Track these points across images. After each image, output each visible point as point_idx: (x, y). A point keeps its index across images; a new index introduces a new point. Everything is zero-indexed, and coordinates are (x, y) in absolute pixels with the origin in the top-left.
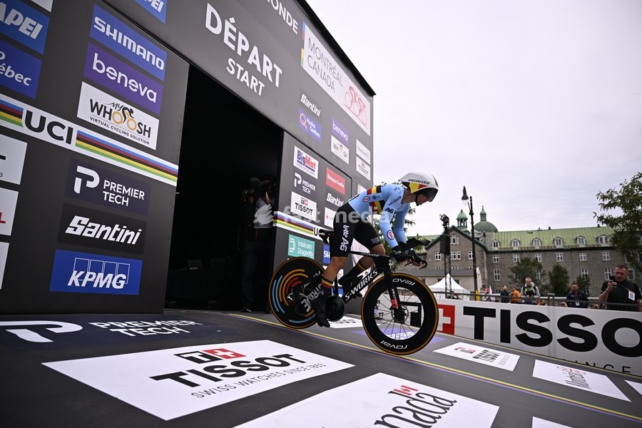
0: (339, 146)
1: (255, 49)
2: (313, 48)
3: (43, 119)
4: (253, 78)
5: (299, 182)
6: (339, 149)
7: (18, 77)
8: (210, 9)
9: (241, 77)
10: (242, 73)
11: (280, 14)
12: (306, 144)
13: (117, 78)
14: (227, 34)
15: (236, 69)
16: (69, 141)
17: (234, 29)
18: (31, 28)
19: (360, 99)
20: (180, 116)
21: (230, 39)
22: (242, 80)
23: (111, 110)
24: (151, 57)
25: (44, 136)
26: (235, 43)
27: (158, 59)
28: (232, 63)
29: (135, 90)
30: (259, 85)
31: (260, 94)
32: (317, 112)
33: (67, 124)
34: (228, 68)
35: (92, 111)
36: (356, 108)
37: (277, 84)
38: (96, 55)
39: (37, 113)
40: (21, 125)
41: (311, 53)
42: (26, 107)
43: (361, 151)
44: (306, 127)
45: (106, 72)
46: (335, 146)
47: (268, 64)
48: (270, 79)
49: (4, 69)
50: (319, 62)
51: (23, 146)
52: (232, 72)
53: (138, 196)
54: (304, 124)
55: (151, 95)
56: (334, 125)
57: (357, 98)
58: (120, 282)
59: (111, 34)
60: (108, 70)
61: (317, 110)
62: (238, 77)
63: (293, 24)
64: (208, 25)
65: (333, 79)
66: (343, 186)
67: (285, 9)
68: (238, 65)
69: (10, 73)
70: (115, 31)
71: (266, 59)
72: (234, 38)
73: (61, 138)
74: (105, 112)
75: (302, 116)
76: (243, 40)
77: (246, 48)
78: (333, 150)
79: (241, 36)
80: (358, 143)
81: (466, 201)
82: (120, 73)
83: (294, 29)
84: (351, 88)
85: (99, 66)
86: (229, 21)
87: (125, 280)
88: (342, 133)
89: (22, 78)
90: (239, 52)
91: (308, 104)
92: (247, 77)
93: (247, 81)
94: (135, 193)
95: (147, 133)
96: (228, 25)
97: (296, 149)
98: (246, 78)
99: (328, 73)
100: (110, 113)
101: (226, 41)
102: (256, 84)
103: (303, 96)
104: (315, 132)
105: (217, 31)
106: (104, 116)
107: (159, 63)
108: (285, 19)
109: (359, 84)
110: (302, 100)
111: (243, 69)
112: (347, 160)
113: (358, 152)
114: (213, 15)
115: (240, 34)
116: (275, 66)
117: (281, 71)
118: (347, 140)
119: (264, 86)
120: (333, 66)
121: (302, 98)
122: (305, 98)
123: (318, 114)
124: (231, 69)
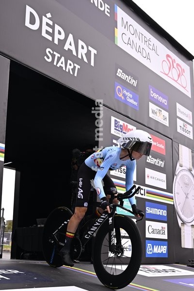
0: (158, 111)
1: (71, 38)
2: (126, 25)
4: (69, 62)
6: (158, 114)
8: (29, 10)
9: (57, 63)
10: (59, 59)
11: (92, 1)
12: (123, 113)
14: (45, 28)
15: (53, 56)
17: (51, 23)
19: (178, 65)
20: (4, 103)
21: (47, 32)
22: (58, 66)
26: (52, 35)
28: (49, 52)
30: (75, 67)
31: (76, 75)
32: (134, 82)
34: (45, 57)
36: (174, 73)
37: (92, 64)
41: (125, 31)
43: (182, 113)
44: (123, 98)
46: (153, 112)
47: (83, 48)
48: (85, 60)
50: (133, 38)
52: (50, 60)
54: (121, 95)
56: (151, 92)
57: (175, 65)
61: (133, 81)
62: (55, 64)
63: (106, 8)
64: (27, 24)
65: (148, 51)
66: (163, 147)
68: (55, 53)
71: (81, 43)
72: (50, 30)
75: (119, 88)
76: (59, 31)
77: (62, 37)
78: (151, 115)
79: (57, 28)
80: (178, 106)
83: (106, 13)
84: (168, 56)
86: (46, 17)
88: (160, 99)
90: (56, 42)
91: (124, 77)
92: (64, 63)
93: (63, 66)
96: (45, 20)
97: (113, 119)
98: (62, 63)
99: (143, 45)
101: (44, 34)
102: (72, 67)
103: (119, 70)
104: (132, 101)
105: (35, 27)
108: (96, 5)
109: (176, 50)
110: (118, 74)
111: (59, 56)
112: (167, 123)
113: (178, 114)
114: (31, 14)
115: (56, 26)
116: (90, 48)
117: (95, 52)
118: (166, 104)
119: (79, 67)
120: (148, 39)
121: (118, 72)
122: (121, 71)
123: (135, 85)
124: (48, 58)
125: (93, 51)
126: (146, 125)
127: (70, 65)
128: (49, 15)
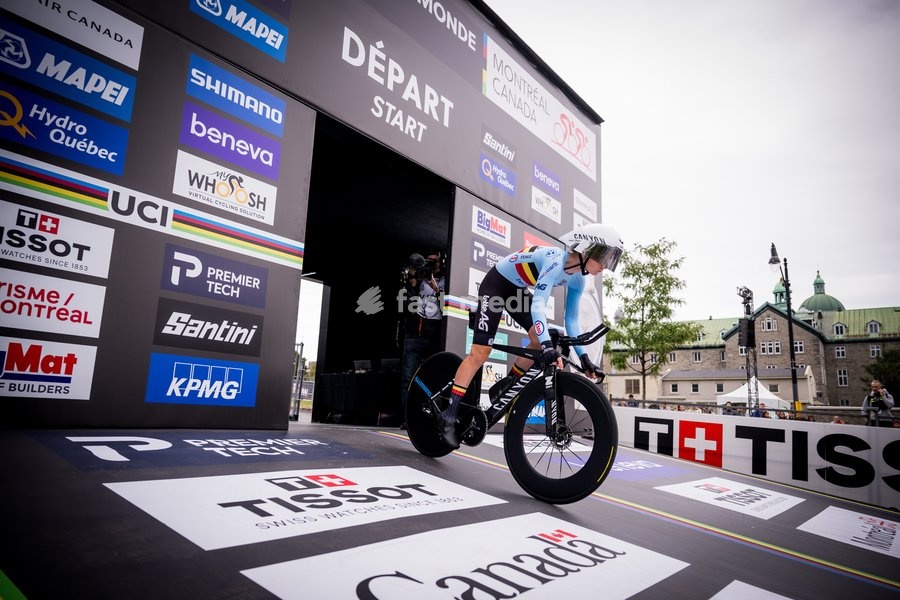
0: (545, 201)
1: (413, 80)
2: (501, 66)
3: (132, 200)
4: (410, 118)
5: (482, 254)
6: (545, 205)
7: (102, 153)
10: (394, 113)
11: (448, 26)
12: (491, 201)
13: (221, 141)
14: (373, 64)
15: (385, 109)
16: (163, 223)
17: (383, 56)
18: (115, 93)
19: (578, 130)
20: (306, 179)
23: (215, 180)
24: (265, 109)
25: (134, 219)
27: (274, 111)
29: (245, 153)
30: (418, 127)
32: (510, 155)
33: (161, 202)
35: (191, 184)
36: (572, 143)
38: (195, 115)
39: (125, 193)
40: (106, 209)
41: (499, 75)
42: (111, 187)
43: (582, 204)
44: (492, 177)
45: (207, 135)
46: (538, 201)
47: (432, 97)
49: (85, 146)
51: (111, 232)
52: (379, 115)
53: (252, 284)
54: (489, 174)
55: (266, 157)
56: (536, 170)
57: (573, 130)
58: (231, 390)
59: (213, 87)
60: (209, 132)
61: (509, 152)
65: (533, 106)
67: (455, 20)
68: (388, 104)
69: (92, 150)
70: (218, 82)
72: (382, 68)
73: (154, 221)
74: (207, 184)
75: (486, 163)
78: (535, 206)
80: (577, 193)
81: (777, 266)
82: (225, 134)
83: (470, 45)
84: (563, 116)
85: (199, 129)
87: (238, 389)
88: (550, 181)
89: (106, 153)
90: (390, 87)
91: (495, 145)
92: (401, 120)
93: (401, 124)
94: (247, 281)
95: (261, 206)
97: (475, 210)
98: (398, 120)
99: (525, 98)
100: (213, 185)
102: (414, 126)
103: (487, 134)
104: (505, 183)
106: (206, 189)
107: (275, 115)
108: (455, 33)
109: (574, 107)
110: (485, 141)
111: (394, 108)
112: (558, 219)
113: (576, 206)
114: (352, 41)
115: (391, 61)
116: (443, 99)
117: (452, 105)
118: (558, 190)
119: (425, 128)
120: (534, 88)
121: (486, 137)
122: (491, 137)
123: (511, 158)
124: (377, 111)
125: (448, 104)
126: (526, 220)
127: (412, 123)
128: (380, 44)
